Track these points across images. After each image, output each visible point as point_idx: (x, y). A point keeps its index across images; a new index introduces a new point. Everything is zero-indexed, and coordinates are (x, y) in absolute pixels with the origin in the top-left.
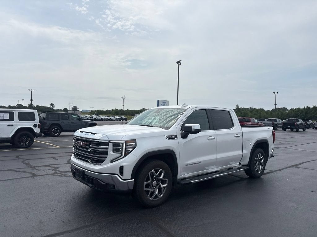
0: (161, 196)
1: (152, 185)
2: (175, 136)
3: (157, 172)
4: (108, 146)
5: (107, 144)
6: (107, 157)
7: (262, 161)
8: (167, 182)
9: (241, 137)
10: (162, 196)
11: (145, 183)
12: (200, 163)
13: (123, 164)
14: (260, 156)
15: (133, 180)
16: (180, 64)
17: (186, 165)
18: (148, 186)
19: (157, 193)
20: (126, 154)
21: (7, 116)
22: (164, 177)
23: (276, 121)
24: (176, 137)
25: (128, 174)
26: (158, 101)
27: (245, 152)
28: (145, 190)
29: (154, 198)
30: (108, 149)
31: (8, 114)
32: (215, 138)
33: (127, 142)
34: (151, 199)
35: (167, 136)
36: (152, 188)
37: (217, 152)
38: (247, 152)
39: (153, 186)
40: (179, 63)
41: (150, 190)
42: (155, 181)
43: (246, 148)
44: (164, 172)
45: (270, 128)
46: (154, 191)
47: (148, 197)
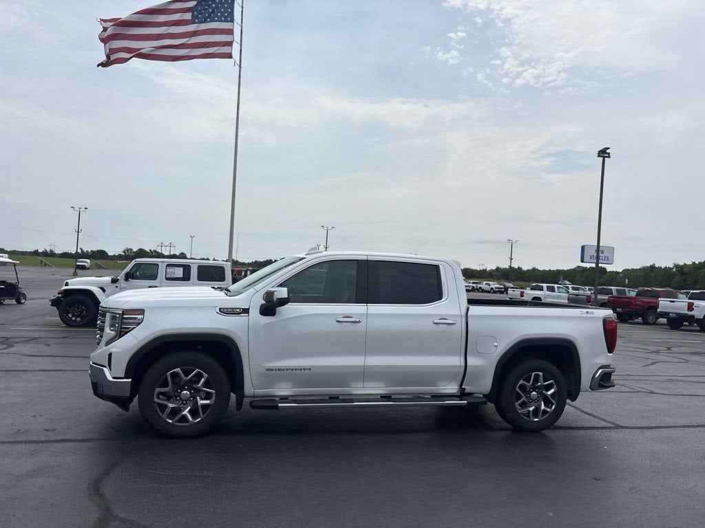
0: (197, 421)
2: (243, 309)
3: (187, 373)
4: (105, 317)
5: (106, 314)
6: (102, 337)
7: (549, 393)
8: (214, 395)
9: (460, 325)
10: (199, 421)
11: (158, 390)
12: (310, 369)
13: (113, 350)
14: (541, 379)
15: (130, 380)
16: (609, 157)
17: (267, 370)
19: (186, 412)
20: (122, 334)
21: (179, 272)
22: (205, 385)
25: (120, 367)
26: (583, 247)
29: (178, 421)
30: (105, 322)
32: (359, 322)
33: (125, 312)
34: (171, 421)
35: (220, 309)
36: (178, 402)
37: (366, 351)
38: (484, 364)
39: (180, 399)
41: (171, 405)
42: (186, 390)
43: (479, 354)
44: (206, 375)
45: (592, 313)
46: (182, 409)
47: (164, 416)
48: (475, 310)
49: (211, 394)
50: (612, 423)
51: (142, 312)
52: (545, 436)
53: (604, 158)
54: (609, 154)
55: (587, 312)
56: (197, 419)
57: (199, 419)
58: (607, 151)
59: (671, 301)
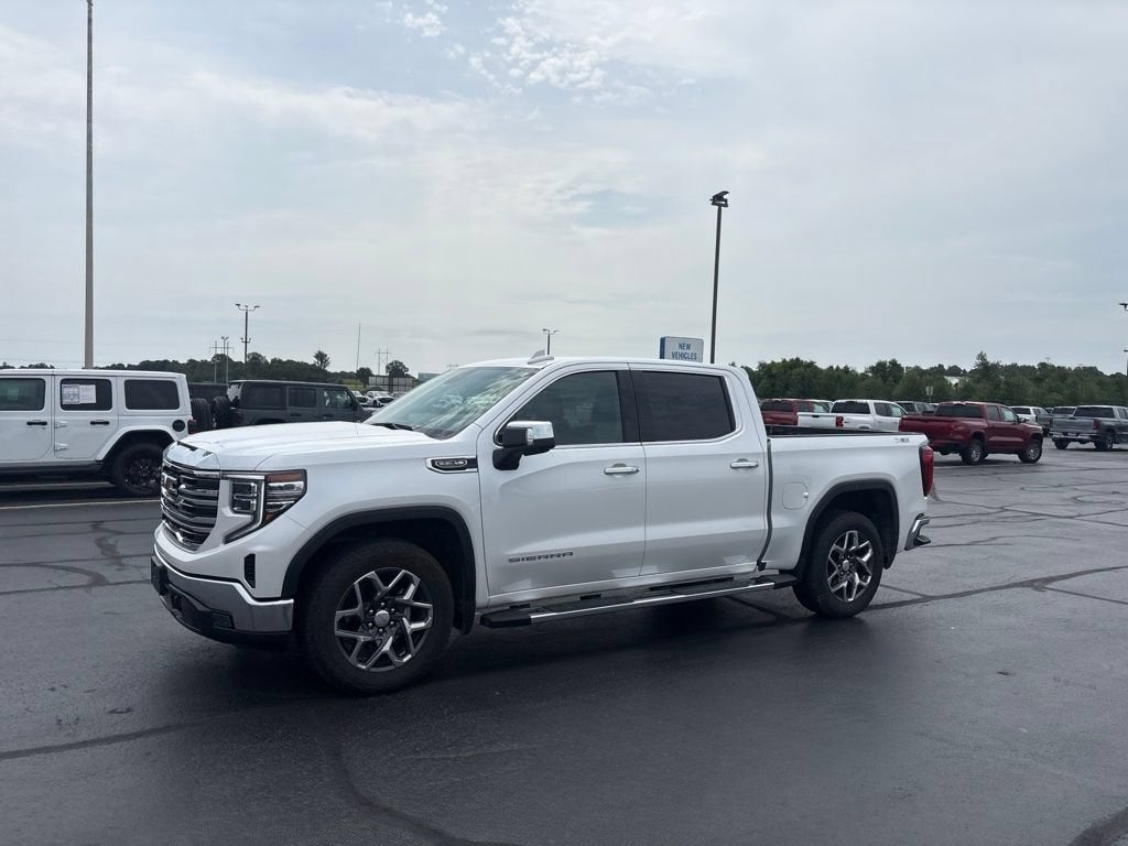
0: (405, 660)
1: (373, 622)
2: (468, 460)
3: (386, 579)
4: (217, 488)
5: (213, 484)
6: (213, 526)
7: (865, 559)
8: (431, 613)
9: (763, 470)
10: (410, 660)
11: (340, 614)
12: (571, 554)
13: (256, 549)
14: (856, 540)
15: (292, 601)
16: (726, 205)
17: (510, 560)
18: (352, 624)
19: (387, 648)
20: (268, 517)
21: (89, 394)
22: (416, 597)
23: (1110, 414)
24: (473, 463)
25: (271, 579)
26: (663, 341)
27: (779, 521)
28: (341, 638)
29: (374, 666)
30: (216, 498)
31: (94, 386)
32: (637, 471)
33: (270, 477)
34: (364, 667)
35: (433, 462)
36: (371, 631)
37: (646, 519)
38: (792, 523)
39: (373, 624)
40: (719, 200)
41: (362, 638)
42: (383, 609)
43: (787, 510)
44: (416, 579)
45: (908, 440)
46: (378, 642)
47: (352, 659)
48: (779, 443)
49: (426, 610)
50: (918, 594)
51: (302, 474)
52: (861, 622)
53: (720, 206)
54: (726, 201)
55: (902, 440)
56: (404, 656)
57: (410, 656)
58: (725, 197)
59: (814, 416)
